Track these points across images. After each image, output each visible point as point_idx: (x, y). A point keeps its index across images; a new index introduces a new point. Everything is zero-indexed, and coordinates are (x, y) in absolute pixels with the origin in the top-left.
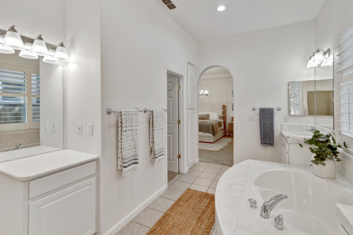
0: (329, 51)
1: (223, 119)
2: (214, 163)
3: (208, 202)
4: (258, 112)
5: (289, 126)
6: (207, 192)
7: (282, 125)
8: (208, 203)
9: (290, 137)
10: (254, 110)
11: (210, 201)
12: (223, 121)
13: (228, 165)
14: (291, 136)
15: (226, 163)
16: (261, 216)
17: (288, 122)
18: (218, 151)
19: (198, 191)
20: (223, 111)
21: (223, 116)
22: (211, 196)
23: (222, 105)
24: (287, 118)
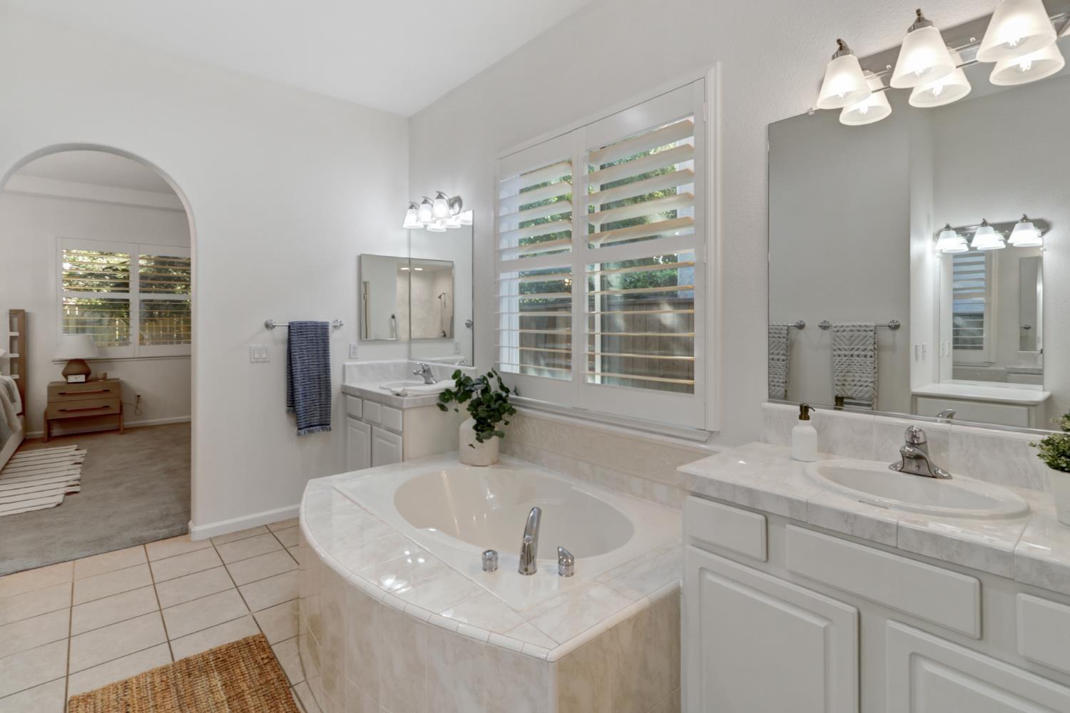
0: (458, 200)
1: (12, 373)
2: (87, 554)
3: (219, 684)
4: (282, 333)
5: (361, 367)
6: (177, 660)
7: (344, 367)
8: (225, 685)
9: (408, 392)
10: (268, 326)
11: (225, 674)
12: (16, 380)
13: (163, 539)
14: (408, 390)
15: (147, 533)
16: (531, 574)
17: (356, 358)
18: (59, 505)
19: (137, 678)
20: (12, 339)
21: (12, 360)
22: (211, 658)
23: (8, 311)
24: (354, 347)
